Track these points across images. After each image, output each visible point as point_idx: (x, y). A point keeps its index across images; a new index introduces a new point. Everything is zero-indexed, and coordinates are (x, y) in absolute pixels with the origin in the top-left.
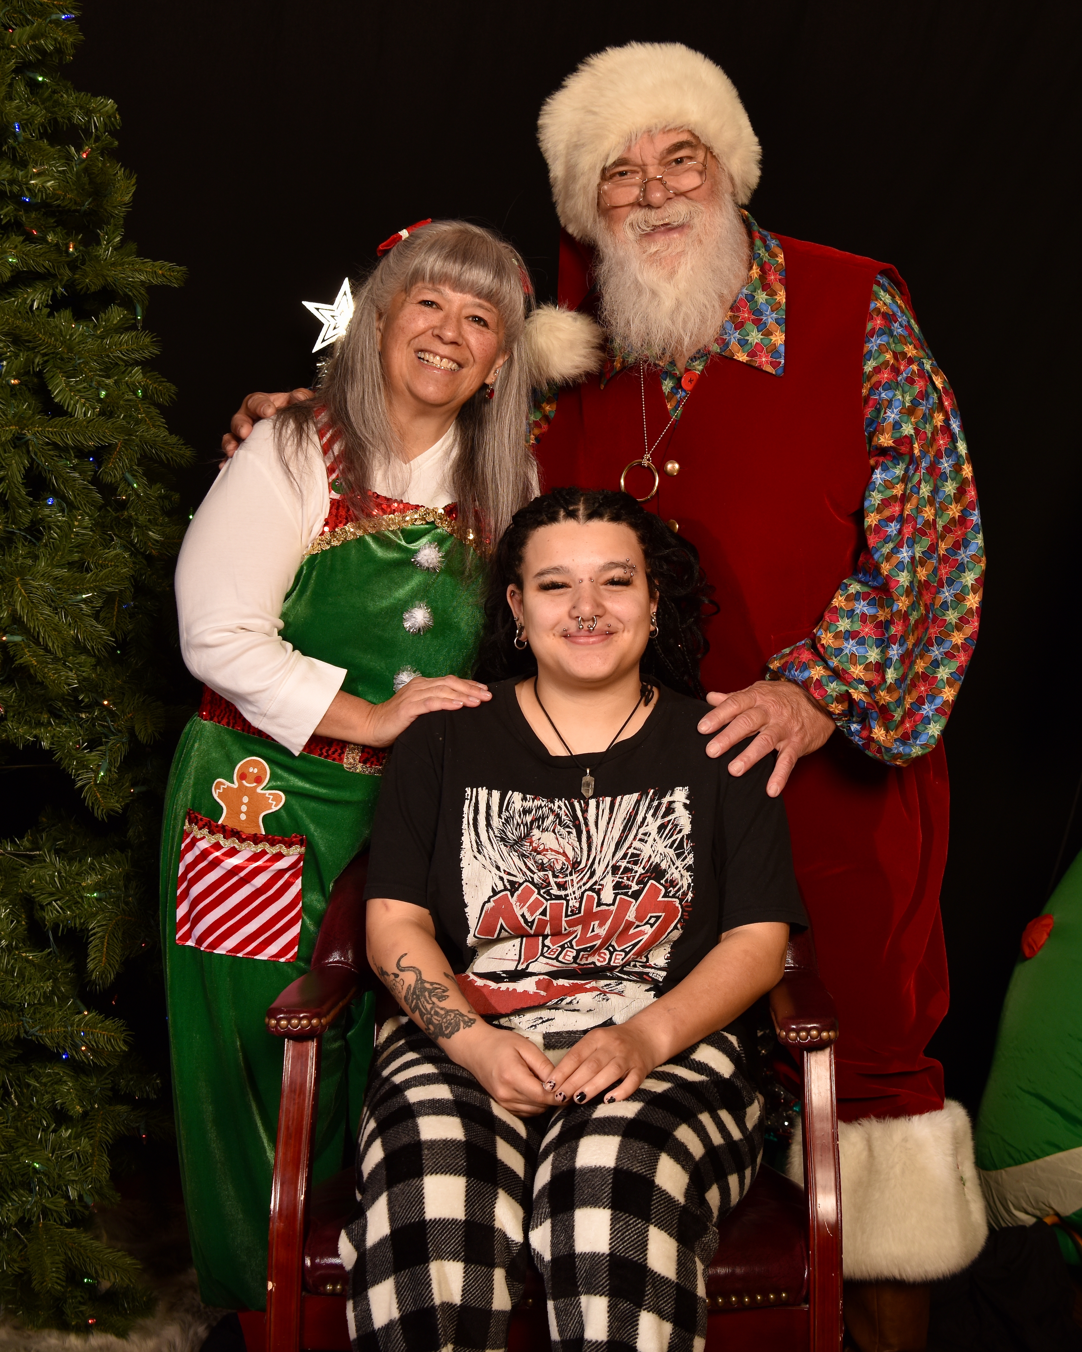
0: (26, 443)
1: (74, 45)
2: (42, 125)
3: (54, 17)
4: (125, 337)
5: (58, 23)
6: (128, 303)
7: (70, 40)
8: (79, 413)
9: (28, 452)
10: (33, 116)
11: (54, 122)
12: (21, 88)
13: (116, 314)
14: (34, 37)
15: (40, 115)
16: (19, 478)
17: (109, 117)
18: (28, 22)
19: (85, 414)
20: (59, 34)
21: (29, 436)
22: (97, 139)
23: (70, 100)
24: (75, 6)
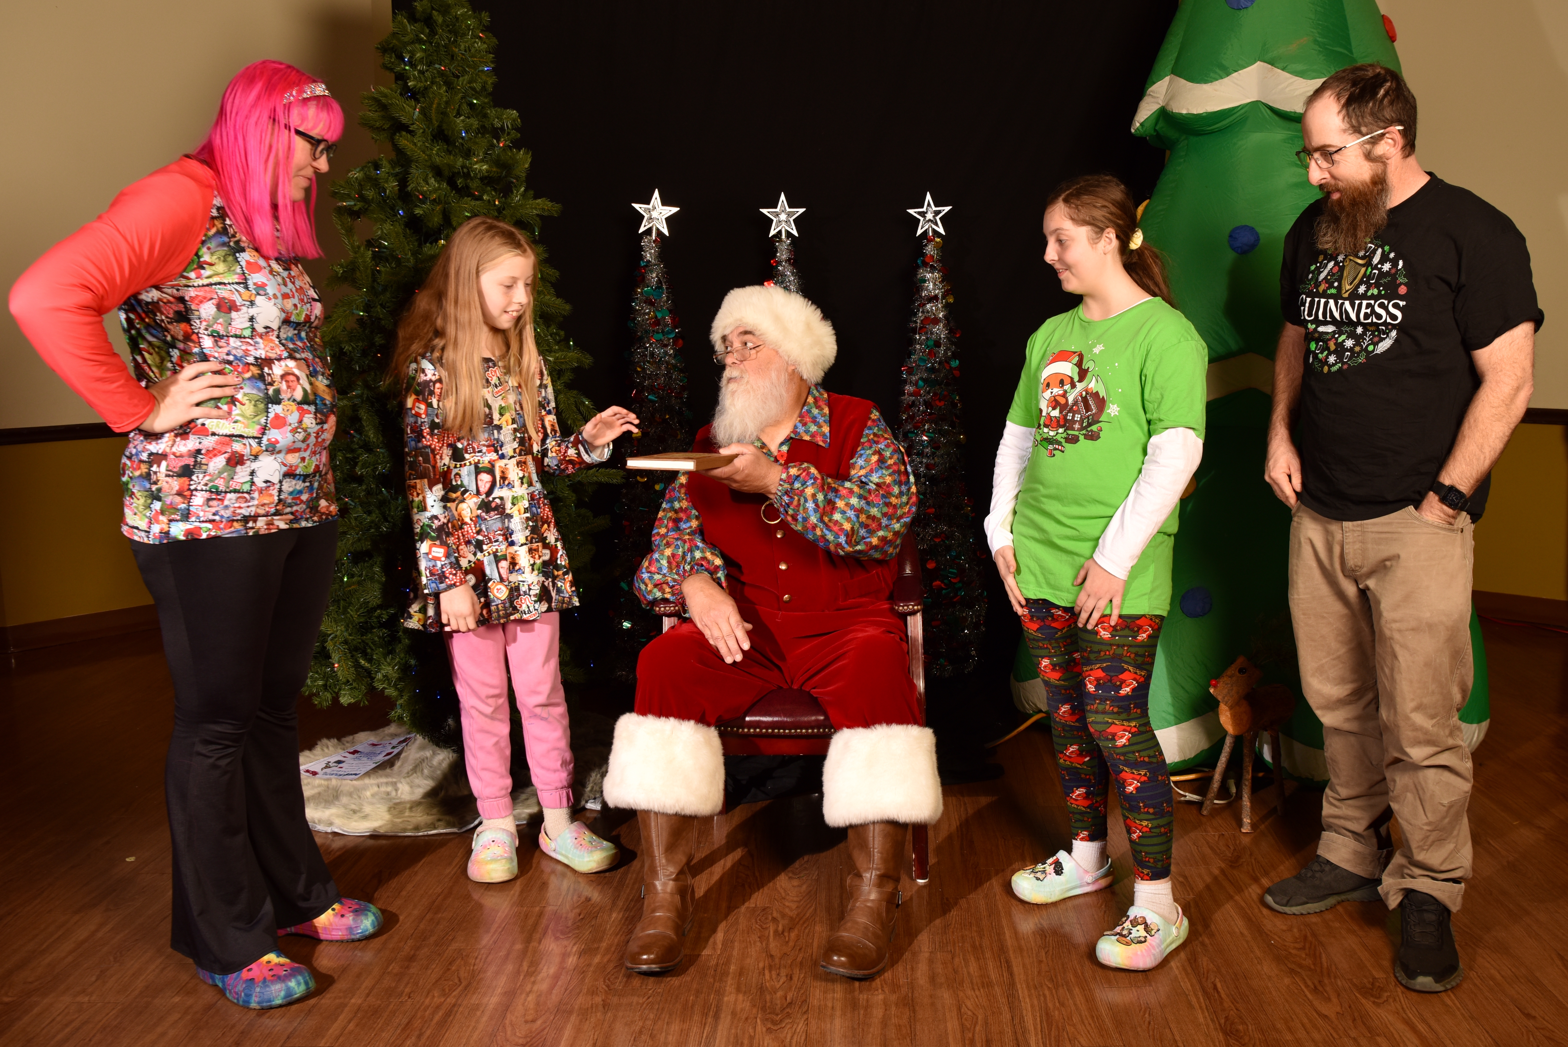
1: (492, 83)
2: (477, 128)
3: (481, 69)
5: (483, 71)
7: (490, 82)
10: (472, 125)
11: (483, 127)
12: (465, 107)
14: (470, 82)
15: (475, 123)
17: (514, 121)
18: (467, 72)
20: (484, 78)
22: (508, 134)
23: (492, 112)
24: (492, 62)
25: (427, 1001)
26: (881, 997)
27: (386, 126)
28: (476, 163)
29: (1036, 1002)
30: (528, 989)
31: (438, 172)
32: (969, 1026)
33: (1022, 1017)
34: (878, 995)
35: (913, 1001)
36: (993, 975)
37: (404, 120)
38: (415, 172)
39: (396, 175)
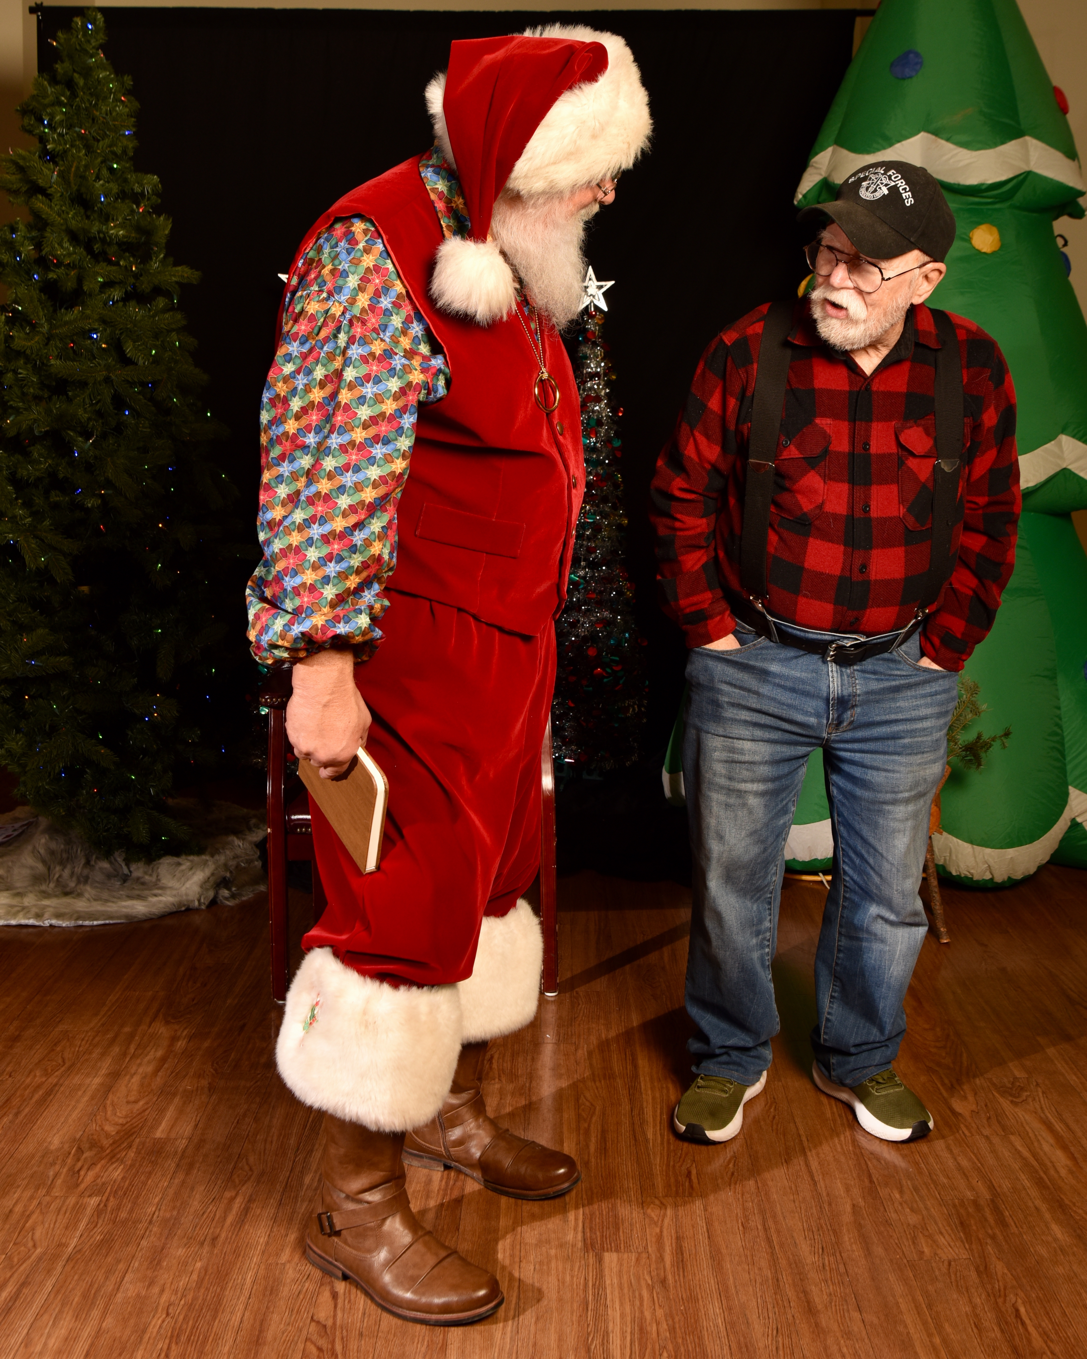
0: (112, 381)
1: (133, 148)
2: (118, 194)
3: (121, 132)
4: (167, 316)
5: (124, 135)
6: (168, 295)
7: (131, 146)
8: (141, 362)
9: (113, 386)
10: (111, 190)
11: (123, 192)
12: (105, 172)
13: (161, 302)
14: (110, 146)
15: (114, 188)
16: (109, 400)
17: (155, 186)
18: (108, 136)
19: (144, 363)
20: (125, 142)
21: (113, 377)
22: (149, 199)
23: (132, 177)
24: (134, 126)
25: (28, 1080)
26: (497, 1086)
27: (24, 189)
28: (112, 228)
29: (658, 1095)
30: (133, 1071)
31: (74, 237)
32: (585, 1116)
33: (642, 1108)
34: (494, 1084)
35: (530, 1090)
36: (617, 1066)
37: (41, 182)
38: (51, 236)
39: (32, 239)
